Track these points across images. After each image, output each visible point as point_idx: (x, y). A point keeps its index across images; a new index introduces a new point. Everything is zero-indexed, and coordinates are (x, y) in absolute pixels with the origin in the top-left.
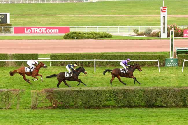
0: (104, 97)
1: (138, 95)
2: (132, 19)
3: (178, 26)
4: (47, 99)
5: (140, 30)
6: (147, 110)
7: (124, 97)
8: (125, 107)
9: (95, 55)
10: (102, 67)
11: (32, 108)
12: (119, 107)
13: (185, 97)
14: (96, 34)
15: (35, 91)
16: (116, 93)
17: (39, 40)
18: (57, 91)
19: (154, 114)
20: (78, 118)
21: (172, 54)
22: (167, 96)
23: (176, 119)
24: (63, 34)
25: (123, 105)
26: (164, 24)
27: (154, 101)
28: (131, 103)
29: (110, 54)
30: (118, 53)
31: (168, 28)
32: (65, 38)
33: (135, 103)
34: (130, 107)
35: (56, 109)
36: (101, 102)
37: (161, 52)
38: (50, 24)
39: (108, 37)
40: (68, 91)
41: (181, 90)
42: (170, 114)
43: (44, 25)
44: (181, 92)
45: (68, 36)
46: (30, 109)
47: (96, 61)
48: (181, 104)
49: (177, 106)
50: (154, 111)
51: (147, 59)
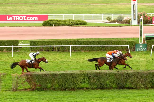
0: (79, 80)
1: (110, 78)
2: (106, 7)
3: (147, 14)
4: (26, 82)
5: (112, 18)
6: (118, 92)
7: (97, 80)
8: (97, 88)
9: (71, 41)
10: (77, 52)
11: (13, 91)
12: (93, 89)
13: (153, 80)
14: (72, 21)
15: (15, 74)
16: (90, 76)
17: (19, 27)
18: (35, 74)
19: (124, 95)
20: (54, 99)
21: (141, 40)
22: (136, 79)
23: (145, 99)
24: (42, 22)
25: (96, 86)
26: (134, 11)
27: (125, 83)
28: (103, 85)
29: (85, 40)
30: (92, 39)
31: (138, 15)
32: (44, 25)
33: (107, 85)
34: (102, 88)
35: (35, 91)
36: (75, 84)
37: (132, 38)
38: (30, 12)
39: (83, 24)
40: (46, 74)
41: (149, 73)
42: (139, 95)
43: (24, 13)
44: (149, 75)
45: (46, 23)
46: (11, 91)
47: (71, 47)
48: (149, 85)
49: (146, 88)
50: (124, 92)
51: (119, 45)
